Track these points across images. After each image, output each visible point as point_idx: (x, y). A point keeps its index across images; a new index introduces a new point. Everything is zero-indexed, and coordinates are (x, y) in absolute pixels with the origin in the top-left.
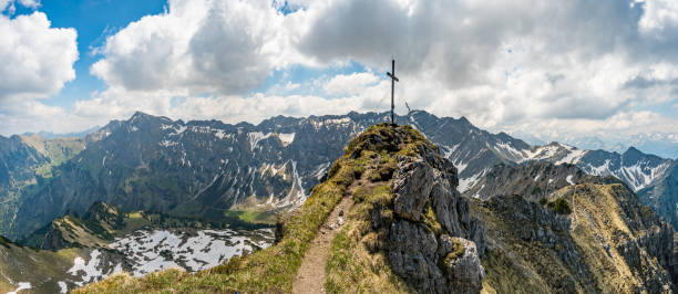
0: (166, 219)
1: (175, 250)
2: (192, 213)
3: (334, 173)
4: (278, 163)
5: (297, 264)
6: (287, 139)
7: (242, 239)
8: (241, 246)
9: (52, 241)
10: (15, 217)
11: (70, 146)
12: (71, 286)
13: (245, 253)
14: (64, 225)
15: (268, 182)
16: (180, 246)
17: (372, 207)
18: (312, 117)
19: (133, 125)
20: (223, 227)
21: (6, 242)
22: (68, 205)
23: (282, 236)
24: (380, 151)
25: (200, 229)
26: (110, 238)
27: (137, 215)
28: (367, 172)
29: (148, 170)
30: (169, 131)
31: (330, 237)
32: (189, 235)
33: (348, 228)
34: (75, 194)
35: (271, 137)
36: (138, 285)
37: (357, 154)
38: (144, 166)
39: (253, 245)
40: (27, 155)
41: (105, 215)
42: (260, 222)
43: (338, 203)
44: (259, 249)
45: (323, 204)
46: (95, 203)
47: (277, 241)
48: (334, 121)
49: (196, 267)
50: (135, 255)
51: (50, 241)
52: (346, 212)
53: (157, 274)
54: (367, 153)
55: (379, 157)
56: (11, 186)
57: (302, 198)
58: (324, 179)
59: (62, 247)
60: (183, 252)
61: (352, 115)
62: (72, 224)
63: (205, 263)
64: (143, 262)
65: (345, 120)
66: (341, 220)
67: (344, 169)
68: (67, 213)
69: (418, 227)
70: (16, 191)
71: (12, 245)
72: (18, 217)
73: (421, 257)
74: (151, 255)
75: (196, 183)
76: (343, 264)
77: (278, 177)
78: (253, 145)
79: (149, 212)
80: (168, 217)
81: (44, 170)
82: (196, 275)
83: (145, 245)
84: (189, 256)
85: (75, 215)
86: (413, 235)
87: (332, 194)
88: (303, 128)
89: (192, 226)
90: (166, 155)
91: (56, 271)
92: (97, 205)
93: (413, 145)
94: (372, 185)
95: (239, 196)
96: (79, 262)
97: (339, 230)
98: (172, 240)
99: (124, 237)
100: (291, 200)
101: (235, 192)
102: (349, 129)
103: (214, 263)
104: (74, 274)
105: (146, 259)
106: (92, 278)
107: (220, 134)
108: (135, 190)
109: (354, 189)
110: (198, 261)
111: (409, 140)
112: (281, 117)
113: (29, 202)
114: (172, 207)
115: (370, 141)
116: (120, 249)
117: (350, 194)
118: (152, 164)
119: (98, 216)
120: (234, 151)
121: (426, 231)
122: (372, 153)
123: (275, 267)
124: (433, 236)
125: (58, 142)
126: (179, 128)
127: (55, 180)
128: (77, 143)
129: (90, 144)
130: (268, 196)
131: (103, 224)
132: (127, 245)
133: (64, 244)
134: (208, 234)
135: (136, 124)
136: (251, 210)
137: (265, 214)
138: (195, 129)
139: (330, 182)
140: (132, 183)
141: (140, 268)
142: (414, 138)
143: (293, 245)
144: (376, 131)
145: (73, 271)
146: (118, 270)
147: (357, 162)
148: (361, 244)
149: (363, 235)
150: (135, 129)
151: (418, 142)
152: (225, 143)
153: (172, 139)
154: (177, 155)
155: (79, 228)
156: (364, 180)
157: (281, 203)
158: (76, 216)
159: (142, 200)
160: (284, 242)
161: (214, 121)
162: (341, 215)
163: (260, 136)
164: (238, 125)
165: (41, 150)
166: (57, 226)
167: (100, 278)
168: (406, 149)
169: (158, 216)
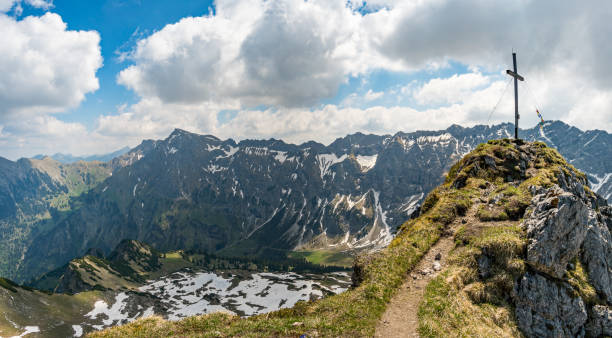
0: (212, 261)
1: (223, 293)
2: (246, 254)
3: (429, 206)
4: (356, 194)
5: (381, 310)
6: (368, 163)
7: (309, 283)
8: (309, 290)
9: (69, 283)
10: (23, 258)
11: (92, 171)
12: (87, 329)
13: (313, 298)
14: (84, 266)
15: (342, 218)
16: (229, 289)
17: (480, 252)
18: (400, 134)
19: (171, 146)
20: (285, 270)
21: (10, 285)
22: (88, 244)
23: (361, 281)
24: (493, 180)
25: (255, 271)
26: (141, 281)
27: (176, 255)
28: (475, 208)
29: (190, 201)
30: (216, 153)
31: (423, 283)
32: (241, 278)
33: (446, 274)
34: (99, 231)
35: (346, 160)
36: (174, 328)
37: (461, 183)
38: (186, 197)
39: (323, 290)
40: (38, 183)
41: (136, 255)
42: (333, 264)
43: (434, 245)
44: (331, 294)
45: (414, 245)
46: (123, 241)
47: (354, 286)
48: (430, 138)
49: (249, 311)
50: (171, 299)
51: (67, 285)
52: (444, 256)
53: (199, 318)
54: (474, 182)
55: (492, 187)
56: (18, 220)
57: (387, 237)
58: (415, 215)
59: (79, 289)
60: (232, 296)
61: (455, 130)
62: (94, 265)
63: (261, 308)
64: (181, 305)
65: (443, 137)
66: (437, 265)
67: (444, 202)
68: (88, 252)
69: (559, 286)
70: (24, 227)
71: (18, 289)
72: (26, 258)
73: (558, 325)
74: (191, 299)
75: (250, 218)
76: (439, 311)
77: (356, 211)
78: (324, 171)
79: (192, 252)
80: (214, 257)
81: (60, 202)
82: (250, 319)
83: (184, 288)
84: (240, 300)
85: (98, 255)
86: (550, 296)
87: (426, 234)
88: (388, 148)
89: (245, 268)
90: (213, 183)
91: (71, 315)
92: (126, 244)
93: (548, 171)
94: (482, 224)
95: (306, 234)
96: (100, 306)
97: (435, 276)
98: (220, 284)
99: (158, 279)
100: (372, 239)
101: (301, 229)
102: (450, 149)
103: (274, 307)
104: (93, 317)
105: (186, 302)
106: (115, 322)
107: (281, 157)
108: (173, 227)
109: (456, 229)
110: (252, 306)
111: (543, 163)
112: (359, 135)
113: (41, 239)
114: (219, 247)
115: (480, 165)
116: (153, 292)
117: (450, 234)
118: (195, 195)
119: (126, 257)
120: (298, 178)
121: (571, 295)
122: (483, 182)
123: (352, 312)
124: (581, 303)
125: (77, 167)
126: (228, 150)
127: (73, 213)
128: (102, 168)
129: (118, 170)
130: (342, 234)
131: (133, 264)
132: (162, 289)
133: (82, 286)
134: (266, 277)
135: (174, 144)
136: (322, 250)
137: (339, 255)
138: (248, 151)
139: (423, 218)
140: (170, 218)
141: (176, 312)
142: (549, 161)
143: (374, 289)
144: (488, 150)
145: (93, 314)
146: (149, 313)
147: (460, 192)
148: (462, 292)
149: (465, 283)
150: (173, 151)
151: (556, 167)
152: (288, 168)
153: (220, 163)
154: (227, 183)
155: (102, 270)
156: (469, 217)
157: (359, 243)
158: (100, 255)
159: (182, 237)
160: (363, 287)
161: (272, 140)
162: (438, 258)
163: (332, 159)
164: (305, 145)
165: (56, 176)
166: (75, 267)
167: (124, 322)
168: (538, 177)
169: (203, 256)
